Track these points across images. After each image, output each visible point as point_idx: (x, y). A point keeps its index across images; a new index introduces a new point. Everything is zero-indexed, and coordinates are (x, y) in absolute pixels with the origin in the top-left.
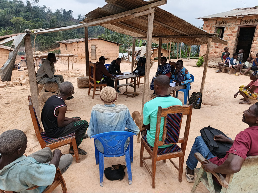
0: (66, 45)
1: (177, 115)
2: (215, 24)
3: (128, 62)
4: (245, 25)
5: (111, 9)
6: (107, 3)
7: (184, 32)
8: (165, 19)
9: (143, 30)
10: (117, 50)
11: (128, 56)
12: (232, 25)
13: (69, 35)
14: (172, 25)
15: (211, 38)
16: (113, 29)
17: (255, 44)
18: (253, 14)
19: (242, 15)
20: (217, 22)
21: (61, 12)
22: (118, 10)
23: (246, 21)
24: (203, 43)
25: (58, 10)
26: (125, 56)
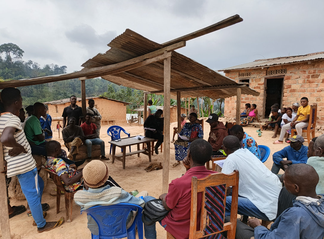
0: (56, 107)
1: (219, 188)
2: (238, 76)
3: (139, 124)
4: (272, 76)
5: (116, 55)
6: (110, 48)
7: (207, 82)
8: (184, 67)
9: (158, 82)
10: (124, 110)
11: (138, 118)
12: (258, 76)
13: (61, 95)
14: (192, 74)
15: (240, 88)
16: (118, 82)
17: (286, 96)
18: (279, 64)
19: (266, 65)
20: (240, 74)
21: (52, 68)
22: (124, 57)
23: (271, 71)
24: (230, 96)
25: (48, 66)
26: (134, 118)
